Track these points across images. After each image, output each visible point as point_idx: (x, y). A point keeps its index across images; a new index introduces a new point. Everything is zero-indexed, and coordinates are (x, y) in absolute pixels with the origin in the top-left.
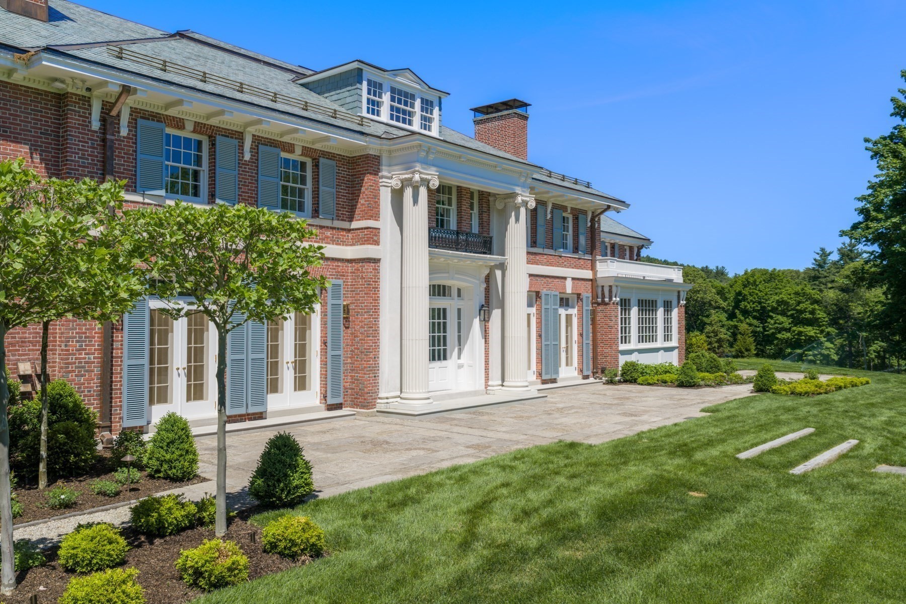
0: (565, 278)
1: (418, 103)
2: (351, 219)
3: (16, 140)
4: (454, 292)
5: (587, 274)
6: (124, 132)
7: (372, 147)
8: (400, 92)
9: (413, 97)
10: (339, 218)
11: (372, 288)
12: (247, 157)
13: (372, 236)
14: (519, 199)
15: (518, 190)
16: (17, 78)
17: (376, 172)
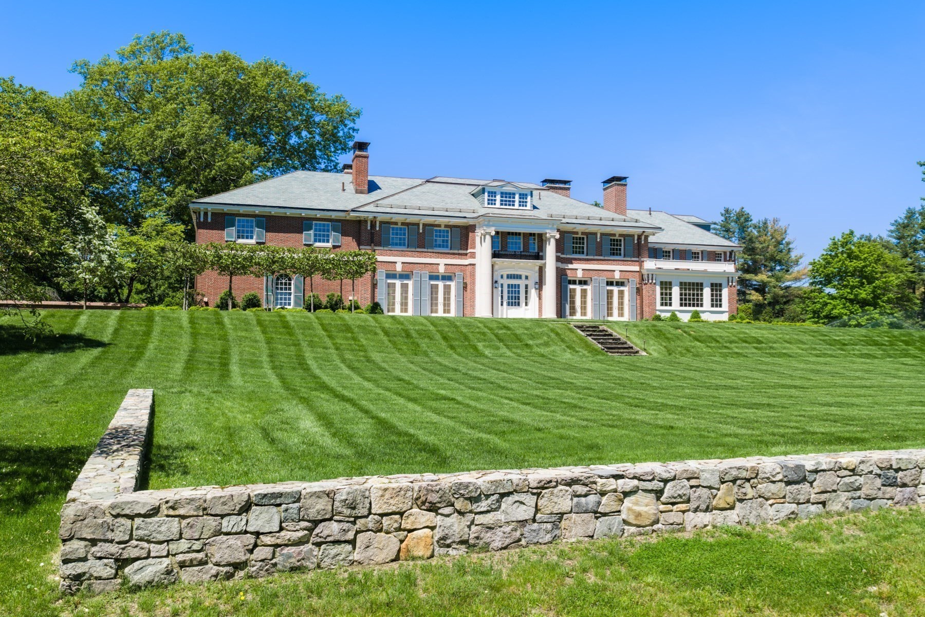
0: (614, 271)
1: (517, 197)
2: (467, 249)
3: (348, 236)
4: (523, 277)
5: (637, 268)
6: (378, 229)
7: (471, 222)
8: (506, 193)
9: (514, 194)
10: (461, 249)
11: (473, 275)
12: (421, 231)
13: (473, 255)
14: (548, 235)
15: (548, 231)
16: (348, 218)
17: (474, 231)
